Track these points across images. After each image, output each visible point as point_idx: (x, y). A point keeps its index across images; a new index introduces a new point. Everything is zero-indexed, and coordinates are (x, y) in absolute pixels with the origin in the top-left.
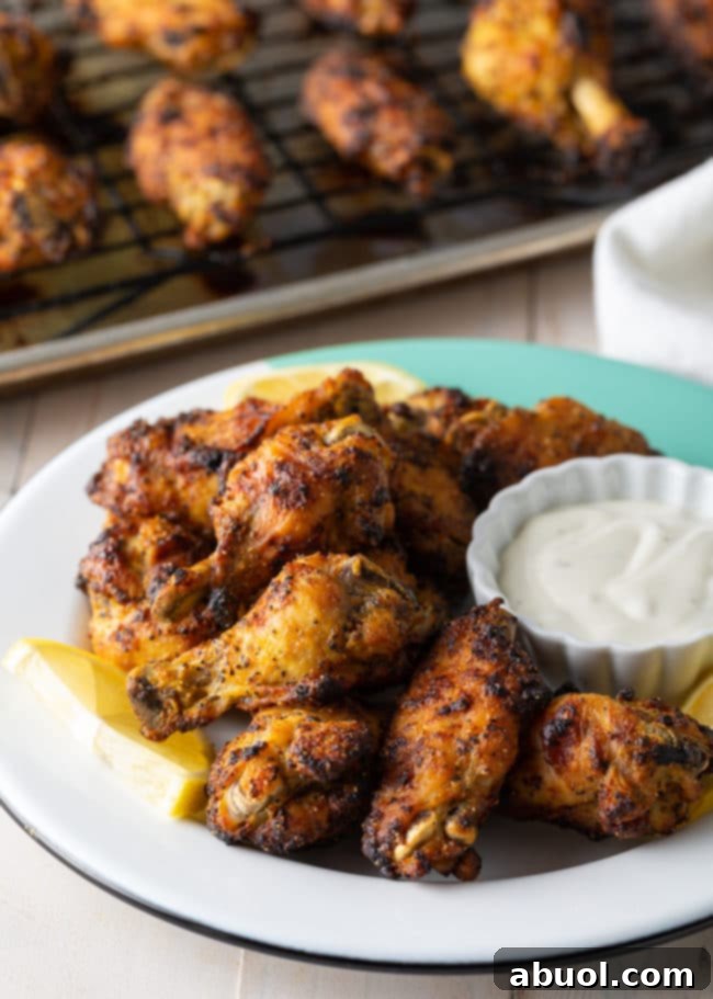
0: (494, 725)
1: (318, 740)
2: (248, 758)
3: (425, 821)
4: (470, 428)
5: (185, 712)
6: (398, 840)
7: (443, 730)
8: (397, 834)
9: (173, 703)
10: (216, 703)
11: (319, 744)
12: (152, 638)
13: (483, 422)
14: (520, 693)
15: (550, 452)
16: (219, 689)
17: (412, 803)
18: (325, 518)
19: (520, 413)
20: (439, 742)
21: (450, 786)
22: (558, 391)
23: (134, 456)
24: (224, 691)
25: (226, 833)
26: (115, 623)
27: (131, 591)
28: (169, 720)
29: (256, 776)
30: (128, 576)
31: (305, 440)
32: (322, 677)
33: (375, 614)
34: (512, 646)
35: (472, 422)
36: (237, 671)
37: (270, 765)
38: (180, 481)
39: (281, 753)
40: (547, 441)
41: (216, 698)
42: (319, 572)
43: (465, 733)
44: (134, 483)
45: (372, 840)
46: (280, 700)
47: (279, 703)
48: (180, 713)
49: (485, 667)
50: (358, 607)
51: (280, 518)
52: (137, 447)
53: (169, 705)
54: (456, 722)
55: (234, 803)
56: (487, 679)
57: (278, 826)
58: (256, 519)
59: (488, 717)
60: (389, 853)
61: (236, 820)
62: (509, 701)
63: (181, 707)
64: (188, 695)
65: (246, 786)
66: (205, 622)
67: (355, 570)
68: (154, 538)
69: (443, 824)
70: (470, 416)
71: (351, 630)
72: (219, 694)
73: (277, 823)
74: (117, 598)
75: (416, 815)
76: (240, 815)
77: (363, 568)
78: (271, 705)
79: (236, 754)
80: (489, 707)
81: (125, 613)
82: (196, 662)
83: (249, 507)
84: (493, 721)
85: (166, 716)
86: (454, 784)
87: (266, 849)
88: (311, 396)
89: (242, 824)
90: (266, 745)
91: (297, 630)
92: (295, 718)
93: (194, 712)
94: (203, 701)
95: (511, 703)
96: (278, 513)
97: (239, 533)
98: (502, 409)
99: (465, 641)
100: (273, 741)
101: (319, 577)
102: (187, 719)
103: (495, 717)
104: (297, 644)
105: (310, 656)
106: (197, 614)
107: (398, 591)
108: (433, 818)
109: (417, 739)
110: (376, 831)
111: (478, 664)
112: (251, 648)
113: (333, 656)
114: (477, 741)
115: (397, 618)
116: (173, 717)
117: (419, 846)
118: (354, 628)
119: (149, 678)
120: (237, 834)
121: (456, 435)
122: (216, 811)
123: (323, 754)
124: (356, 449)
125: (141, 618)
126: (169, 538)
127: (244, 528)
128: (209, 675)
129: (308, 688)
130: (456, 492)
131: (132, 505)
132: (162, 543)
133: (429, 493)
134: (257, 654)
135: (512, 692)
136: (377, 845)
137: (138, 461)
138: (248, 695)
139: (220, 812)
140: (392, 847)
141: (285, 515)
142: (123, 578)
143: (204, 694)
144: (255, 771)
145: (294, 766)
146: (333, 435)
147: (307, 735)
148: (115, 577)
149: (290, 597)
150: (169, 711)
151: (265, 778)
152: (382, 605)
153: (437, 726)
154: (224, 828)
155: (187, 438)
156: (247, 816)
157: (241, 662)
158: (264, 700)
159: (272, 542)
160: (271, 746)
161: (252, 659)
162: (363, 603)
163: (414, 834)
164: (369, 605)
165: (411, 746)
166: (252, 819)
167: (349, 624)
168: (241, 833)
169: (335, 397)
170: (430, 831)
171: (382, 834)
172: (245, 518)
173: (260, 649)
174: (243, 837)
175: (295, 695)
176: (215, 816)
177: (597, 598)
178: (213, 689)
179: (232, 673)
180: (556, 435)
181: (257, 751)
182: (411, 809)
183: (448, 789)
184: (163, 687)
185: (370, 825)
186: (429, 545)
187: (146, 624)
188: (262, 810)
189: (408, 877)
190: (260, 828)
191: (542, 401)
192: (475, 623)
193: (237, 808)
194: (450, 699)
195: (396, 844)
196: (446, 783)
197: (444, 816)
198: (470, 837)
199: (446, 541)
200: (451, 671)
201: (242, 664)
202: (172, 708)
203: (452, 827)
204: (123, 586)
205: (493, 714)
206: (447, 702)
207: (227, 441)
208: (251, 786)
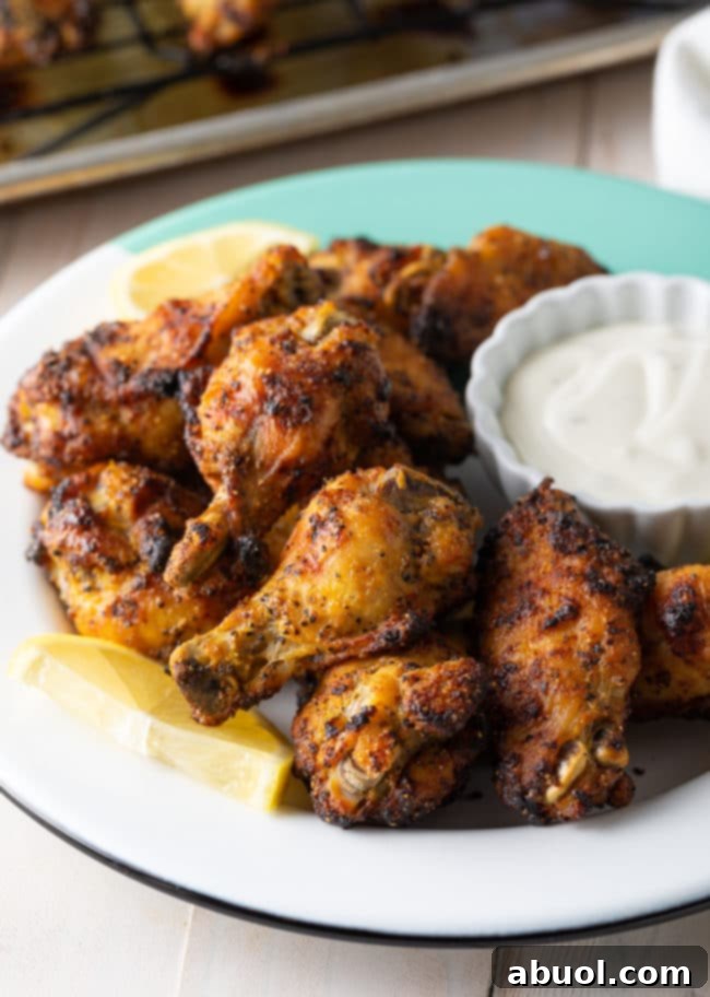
0: (613, 626)
1: (433, 690)
2: (359, 729)
3: (573, 753)
4: (415, 282)
5: (246, 687)
6: (549, 782)
7: (559, 646)
8: (547, 776)
9: (232, 681)
10: (279, 668)
11: (436, 695)
12: (162, 605)
13: (426, 273)
14: (626, 583)
15: (506, 293)
16: (279, 652)
17: (554, 737)
18: (333, 429)
19: (462, 255)
20: (557, 662)
21: (588, 708)
22: (492, 220)
23: (63, 396)
24: (284, 655)
25: (344, 817)
26: (108, 597)
27: (121, 555)
28: (230, 699)
29: (375, 746)
30: (113, 540)
31: (286, 343)
32: (407, 616)
33: (438, 530)
34: (591, 531)
35: (414, 275)
36: (304, 630)
37: (386, 731)
38: (126, 415)
39: (393, 714)
40: (499, 280)
41: (278, 663)
42: (364, 495)
43: (584, 643)
44: (71, 426)
45: (517, 788)
46: (361, 653)
47: (361, 655)
48: (241, 689)
49: (576, 562)
50: (417, 526)
51: (287, 438)
52: (66, 385)
53: (228, 684)
54: (569, 633)
55: (347, 782)
56: (584, 577)
57: (406, 796)
58: (257, 445)
59: (604, 620)
60: (539, 799)
61: (353, 801)
62: (619, 596)
63: (241, 682)
64: (247, 667)
65: (365, 762)
66: (235, 578)
67: (400, 483)
68: (126, 488)
69: (592, 751)
70: (409, 270)
71: (420, 555)
72: (282, 657)
73: (404, 793)
74: (107, 568)
75: (562, 750)
76: (357, 794)
77: (408, 479)
78: (351, 659)
79: (334, 725)
80: (601, 608)
81: (118, 583)
82: (244, 628)
83: (245, 434)
84: (611, 624)
85: (226, 695)
86: (592, 706)
87: (393, 825)
88: (250, 285)
89: (362, 803)
90: (374, 709)
91: (364, 569)
92: (389, 670)
93: (258, 683)
94: (263, 671)
95: (623, 598)
96: (284, 433)
97: (243, 466)
98: (439, 255)
99: (535, 535)
100: (379, 703)
101: (367, 501)
102: (251, 694)
103: (611, 619)
104: (369, 584)
105: (386, 594)
106: (226, 571)
107: (450, 497)
108: (581, 747)
109: (530, 661)
110: (519, 777)
111: (567, 562)
112: (312, 599)
113: (409, 588)
114: (602, 651)
115: (461, 529)
116: (234, 696)
117: (575, 783)
118: (422, 552)
119: (197, 657)
120: (359, 816)
121: (398, 294)
122: (328, 794)
123: (444, 706)
124: (350, 342)
125: (144, 585)
126: (142, 484)
127: (248, 459)
128: (263, 639)
129: (398, 632)
130: (422, 359)
131: (75, 453)
132: (136, 491)
133: (398, 367)
134: (323, 605)
135: (618, 585)
136: (524, 792)
137: (71, 400)
138: (320, 652)
139: (333, 796)
140: (542, 791)
141: (293, 434)
142: (108, 544)
143: (264, 662)
144: (372, 741)
145: (412, 726)
146: (312, 331)
147: (418, 686)
148: (99, 545)
149: (346, 532)
150: (228, 689)
151: (386, 747)
152: (442, 519)
153: (548, 644)
154: (342, 811)
155: (118, 364)
156: (366, 792)
157: (304, 618)
158: (341, 655)
159: (284, 469)
160: (380, 708)
161: (320, 613)
162: (420, 521)
163: (566, 771)
164: (428, 522)
165: (526, 672)
166: (371, 795)
167: (417, 548)
168: (364, 813)
169: (279, 280)
170: (583, 764)
171: (528, 777)
172: (245, 447)
173: (325, 599)
174: (367, 817)
175: (383, 642)
176: (327, 801)
177: (634, 453)
178: (273, 653)
179: (297, 632)
180: (505, 271)
181: (367, 717)
182: (554, 745)
183: (588, 713)
184: (217, 665)
185: (509, 771)
186: (427, 429)
187: (152, 591)
188: (382, 781)
189: (567, 820)
190: (383, 803)
191: (481, 235)
192: (538, 513)
193: (352, 786)
194: (551, 608)
195: (547, 787)
196: (582, 707)
197: (591, 742)
198: (623, 759)
199: (442, 420)
200: (532, 575)
201: (308, 620)
202: (231, 686)
203: (602, 752)
204: (111, 553)
205: (608, 615)
206: (548, 612)
207: (167, 358)
208: (371, 760)
